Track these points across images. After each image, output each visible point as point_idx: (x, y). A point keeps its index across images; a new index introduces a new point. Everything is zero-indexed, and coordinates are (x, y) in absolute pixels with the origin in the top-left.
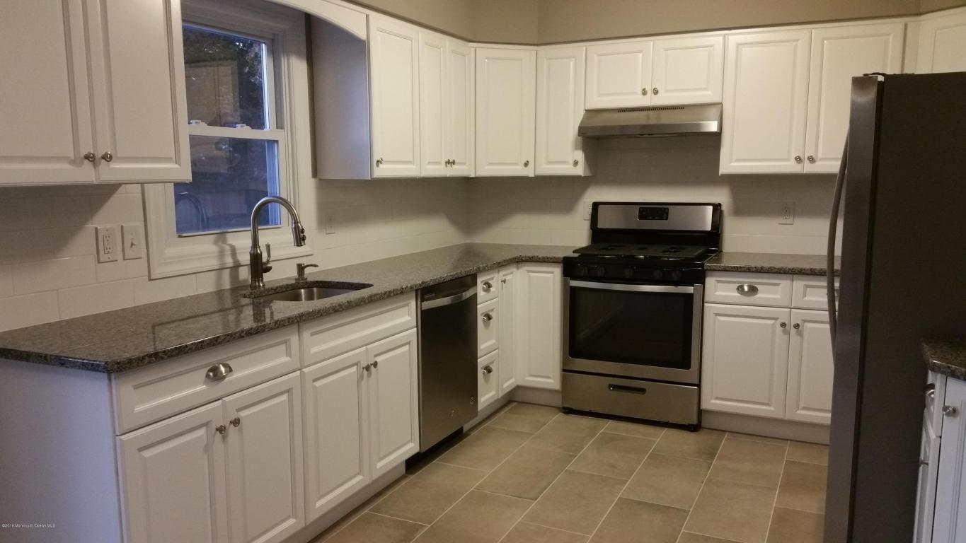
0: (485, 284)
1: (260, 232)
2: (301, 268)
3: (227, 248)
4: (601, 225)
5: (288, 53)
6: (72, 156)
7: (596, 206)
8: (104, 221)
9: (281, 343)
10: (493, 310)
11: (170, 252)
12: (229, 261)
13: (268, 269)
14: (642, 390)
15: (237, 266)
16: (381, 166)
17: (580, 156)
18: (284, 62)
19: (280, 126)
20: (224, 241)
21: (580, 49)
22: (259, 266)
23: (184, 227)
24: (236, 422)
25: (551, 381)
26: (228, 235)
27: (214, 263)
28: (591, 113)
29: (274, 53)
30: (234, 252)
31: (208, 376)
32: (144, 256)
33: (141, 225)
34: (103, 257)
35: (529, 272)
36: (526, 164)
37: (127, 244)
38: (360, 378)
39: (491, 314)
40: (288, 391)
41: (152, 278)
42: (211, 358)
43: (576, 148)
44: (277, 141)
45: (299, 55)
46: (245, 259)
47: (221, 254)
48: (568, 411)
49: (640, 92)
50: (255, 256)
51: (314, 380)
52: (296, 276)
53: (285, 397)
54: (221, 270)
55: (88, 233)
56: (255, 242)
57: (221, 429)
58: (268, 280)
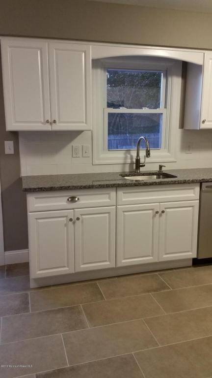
2: (161, 167)
3: (129, 156)
5: (172, 75)
6: (43, 121)
9: (106, 194)
11: (102, 156)
12: (129, 161)
13: (144, 166)
15: (132, 164)
16: (205, 123)
18: (170, 79)
19: (165, 107)
20: (129, 154)
22: (138, 164)
23: (111, 146)
24: (78, 219)
26: (131, 151)
27: (122, 161)
29: (166, 77)
30: (132, 158)
31: (68, 200)
32: (91, 157)
33: (90, 146)
34: (74, 155)
37: (84, 152)
38: (154, 216)
41: (94, 164)
42: (71, 193)
44: (162, 114)
45: (177, 75)
46: (134, 161)
47: (126, 158)
50: (138, 161)
51: (124, 212)
52: (158, 169)
53: (107, 215)
54: (125, 164)
55: (69, 147)
56: (138, 155)
57: (71, 220)
58: (142, 169)
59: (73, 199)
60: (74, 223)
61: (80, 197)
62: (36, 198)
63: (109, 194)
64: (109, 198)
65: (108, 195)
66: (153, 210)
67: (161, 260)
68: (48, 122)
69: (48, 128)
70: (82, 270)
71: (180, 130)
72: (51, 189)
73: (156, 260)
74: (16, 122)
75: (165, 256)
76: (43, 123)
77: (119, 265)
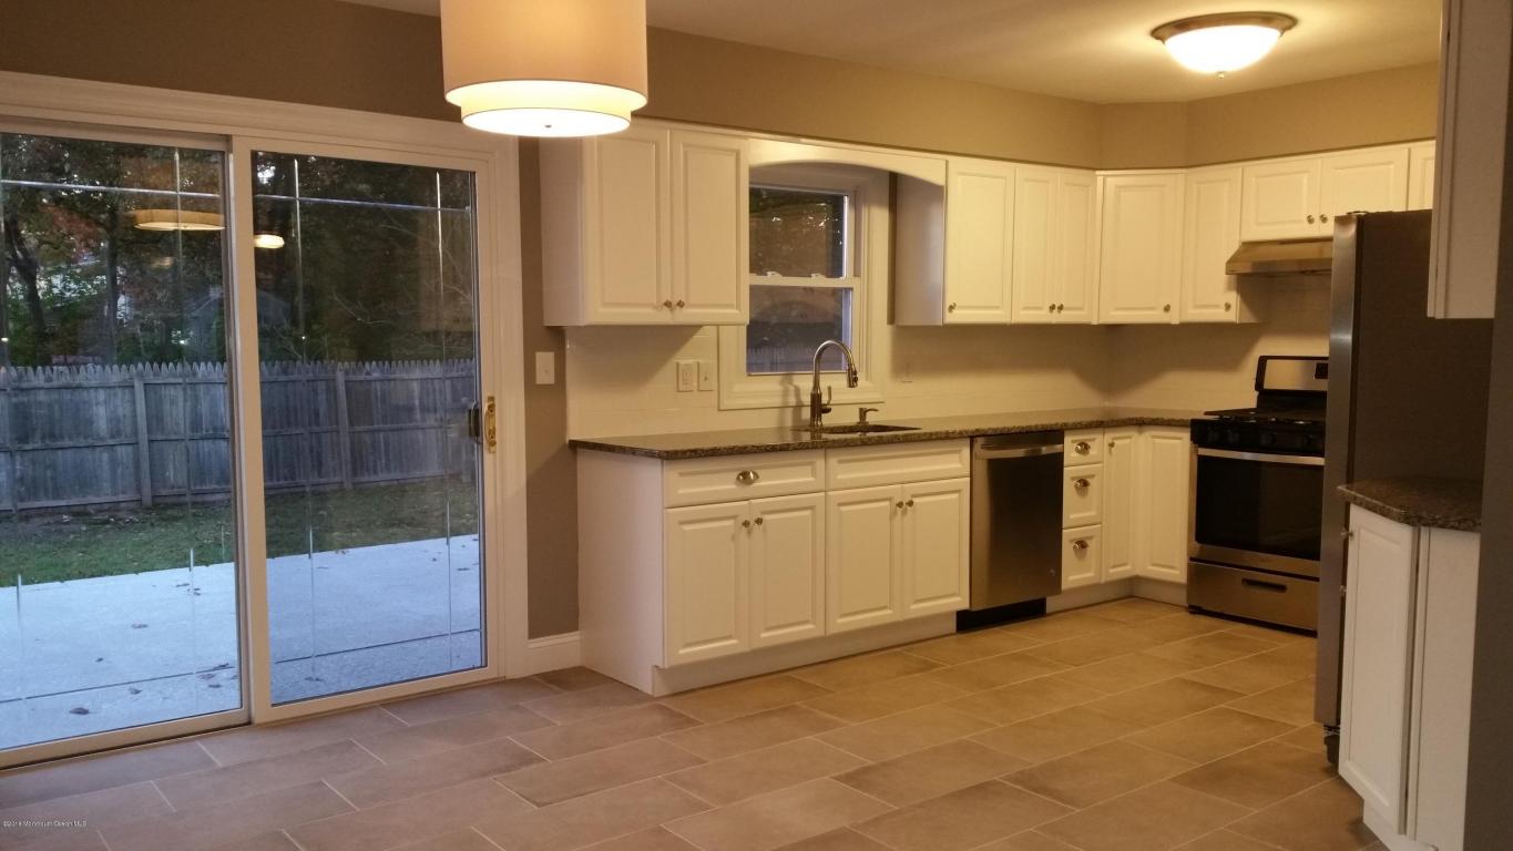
0: (1080, 445)
1: (822, 377)
2: (863, 413)
3: (792, 388)
4: (1267, 386)
5: (869, 203)
6: (654, 301)
7: (1263, 361)
8: (685, 358)
10: (1093, 476)
11: (737, 388)
12: (792, 401)
13: (828, 411)
14: (1281, 588)
15: (799, 406)
16: (955, 311)
17: (1233, 298)
18: (865, 212)
19: (857, 273)
20: (791, 383)
21: (1233, 171)
22: (819, 408)
23: (753, 367)
24: (759, 521)
25: (1177, 572)
26: (795, 377)
27: (777, 401)
28: (1249, 246)
29: (855, 205)
30: (797, 391)
31: (738, 478)
32: (716, 389)
33: (714, 363)
34: (682, 387)
35: (1154, 437)
36: (1167, 309)
37: (702, 378)
38: (893, 514)
39: (1088, 480)
40: (812, 508)
41: (722, 408)
42: (745, 463)
43: (1229, 289)
44: (852, 289)
45: (880, 204)
46: (807, 400)
47: (785, 394)
48: (1195, 610)
49: (1306, 220)
50: (816, 398)
51: (840, 505)
52: (858, 420)
53: (808, 513)
54: (783, 407)
56: (816, 385)
57: (746, 524)
58: (827, 420)
59: (745, 476)
60: (749, 533)
61: (759, 472)
62: (681, 474)
63: (811, 464)
64: (814, 474)
65: (809, 468)
66: (890, 499)
68: (668, 304)
70: (764, 645)
71: (890, 327)
72: (714, 453)
73: (898, 618)
74: (605, 305)
75: (912, 607)
76: (655, 308)
77: (833, 630)
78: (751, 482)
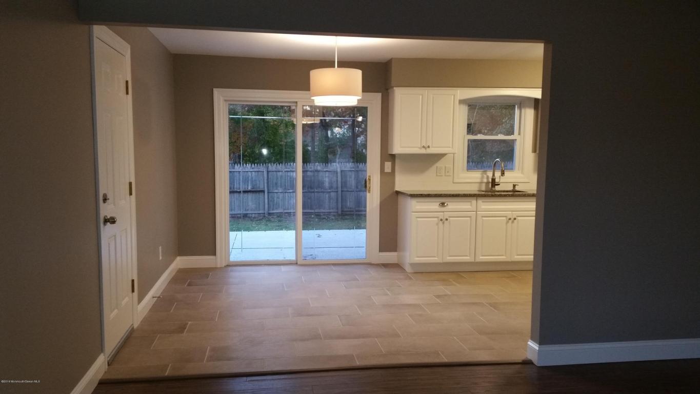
1: (496, 172)
2: (514, 186)
3: (485, 176)
5: (525, 107)
6: (420, 146)
8: (440, 164)
9: (469, 202)
11: (462, 175)
12: (485, 180)
13: (499, 185)
15: (488, 183)
18: (523, 111)
19: (519, 134)
20: (486, 174)
22: (494, 183)
23: (469, 168)
24: (447, 220)
27: (479, 180)
29: (520, 108)
30: (488, 177)
31: (440, 205)
32: (452, 176)
33: (452, 166)
34: (438, 174)
37: (446, 172)
38: (507, 222)
40: (470, 217)
41: (454, 183)
42: (443, 200)
44: (516, 140)
45: (530, 107)
46: (490, 180)
47: (482, 177)
50: (493, 180)
51: (482, 217)
52: (512, 188)
53: (468, 218)
54: (481, 183)
55: (434, 167)
56: (494, 175)
57: (441, 220)
58: (497, 188)
59: (443, 204)
60: (443, 223)
61: (448, 203)
62: (417, 202)
63: (471, 202)
64: (471, 205)
65: (469, 203)
66: (506, 217)
67: (513, 260)
68: (424, 147)
69: (423, 151)
70: (448, 261)
71: (533, 154)
72: (429, 196)
73: (509, 260)
74: (401, 147)
75: (516, 257)
76: (419, 148)
77: (477, 260)
78: (445, 206)
